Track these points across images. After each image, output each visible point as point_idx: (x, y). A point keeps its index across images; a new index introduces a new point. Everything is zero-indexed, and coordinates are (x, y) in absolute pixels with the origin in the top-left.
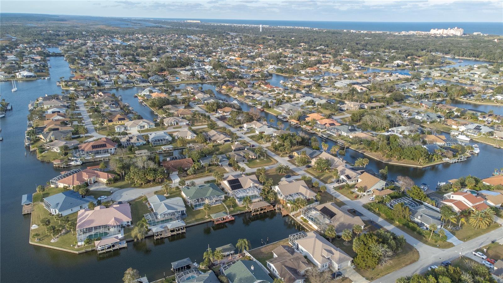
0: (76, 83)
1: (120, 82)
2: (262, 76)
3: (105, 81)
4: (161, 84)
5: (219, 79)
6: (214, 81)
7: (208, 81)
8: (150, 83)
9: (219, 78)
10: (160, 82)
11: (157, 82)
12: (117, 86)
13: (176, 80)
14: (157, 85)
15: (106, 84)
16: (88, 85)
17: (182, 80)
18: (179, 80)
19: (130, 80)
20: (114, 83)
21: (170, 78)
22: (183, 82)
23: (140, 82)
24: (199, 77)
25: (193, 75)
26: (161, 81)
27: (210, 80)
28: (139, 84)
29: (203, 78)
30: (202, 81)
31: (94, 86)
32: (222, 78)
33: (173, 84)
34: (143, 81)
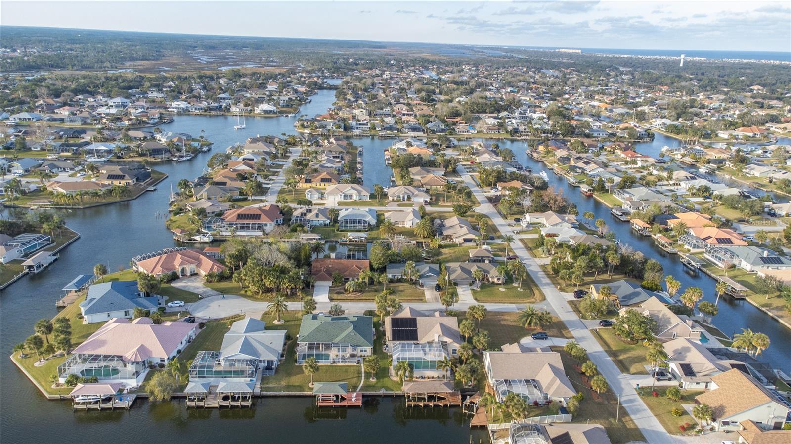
2: (631, 135)
4: (442, 135)
8: (424, 133)
9: (544, 133)
10: (441, 132)
11: (436, 131)
12: (373, 133)
13: (469, 132)
15: (357, 128)
17: (478, 132)
18: (473, 132)
20: (370, 128)
21: (461, 127)
22: (479, 135)
23: (409, 129)
24: (511, 129)
25: (501, 126)
27: (527, 135)
28: (406, 132)
29: (516, 131)
30: (513, 136)
31: (338, 130)
32: (551, 133)
33: (460, 136)
34: (414, 129)
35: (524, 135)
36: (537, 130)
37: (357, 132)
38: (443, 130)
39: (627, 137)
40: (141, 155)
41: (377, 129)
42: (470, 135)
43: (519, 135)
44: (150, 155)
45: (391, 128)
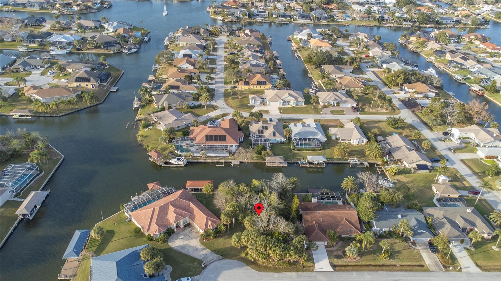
0: (226, 11)
1: (275, 15)
2: (474, 22)
3: (258, 12)
4: (325, 22)
5: (404, 23)
6: (397, 25)
7: (388, 25)
8: (311, 20)
9: (405, 21)
10: (324, 20)
11: (320, 19)
12: (271, 19)
13: (345, 19)
14: (319, 23)
15: (258, 15)
16: (238, 16)
17: (352, 20)
18: (349, 19)
19: (288, 13)
20: (268, 15)
21: (337, 14)
22: (353, 23)
23: (299, 16)
24: (377, 16)
25: (369, 13)
26: (326, 19)
27: (392, 23)
28: (297, 20)
29: (382, 19)
30: (380, 24)
31: (244, 17)
32: (410, 21)
33: (340, 23)
34: (303, 17)
35: (389, 23)
36: (399, 18)
37: (259, 19)
38: (326, 17)
39: (470, 23)
40: (97, 47)
41: (274, 16)
42: (346, 23)
43: (385, 23)
44: (104, 47)
45: (284, 16)
